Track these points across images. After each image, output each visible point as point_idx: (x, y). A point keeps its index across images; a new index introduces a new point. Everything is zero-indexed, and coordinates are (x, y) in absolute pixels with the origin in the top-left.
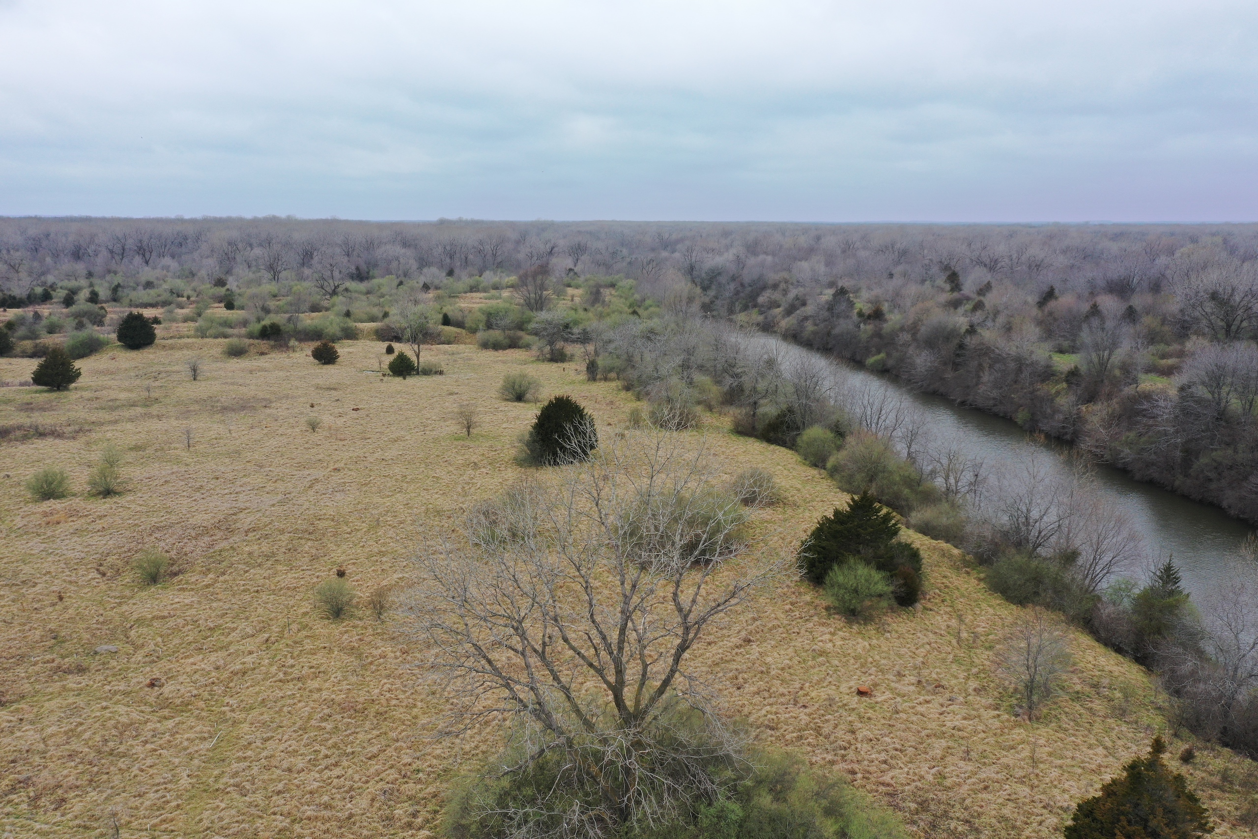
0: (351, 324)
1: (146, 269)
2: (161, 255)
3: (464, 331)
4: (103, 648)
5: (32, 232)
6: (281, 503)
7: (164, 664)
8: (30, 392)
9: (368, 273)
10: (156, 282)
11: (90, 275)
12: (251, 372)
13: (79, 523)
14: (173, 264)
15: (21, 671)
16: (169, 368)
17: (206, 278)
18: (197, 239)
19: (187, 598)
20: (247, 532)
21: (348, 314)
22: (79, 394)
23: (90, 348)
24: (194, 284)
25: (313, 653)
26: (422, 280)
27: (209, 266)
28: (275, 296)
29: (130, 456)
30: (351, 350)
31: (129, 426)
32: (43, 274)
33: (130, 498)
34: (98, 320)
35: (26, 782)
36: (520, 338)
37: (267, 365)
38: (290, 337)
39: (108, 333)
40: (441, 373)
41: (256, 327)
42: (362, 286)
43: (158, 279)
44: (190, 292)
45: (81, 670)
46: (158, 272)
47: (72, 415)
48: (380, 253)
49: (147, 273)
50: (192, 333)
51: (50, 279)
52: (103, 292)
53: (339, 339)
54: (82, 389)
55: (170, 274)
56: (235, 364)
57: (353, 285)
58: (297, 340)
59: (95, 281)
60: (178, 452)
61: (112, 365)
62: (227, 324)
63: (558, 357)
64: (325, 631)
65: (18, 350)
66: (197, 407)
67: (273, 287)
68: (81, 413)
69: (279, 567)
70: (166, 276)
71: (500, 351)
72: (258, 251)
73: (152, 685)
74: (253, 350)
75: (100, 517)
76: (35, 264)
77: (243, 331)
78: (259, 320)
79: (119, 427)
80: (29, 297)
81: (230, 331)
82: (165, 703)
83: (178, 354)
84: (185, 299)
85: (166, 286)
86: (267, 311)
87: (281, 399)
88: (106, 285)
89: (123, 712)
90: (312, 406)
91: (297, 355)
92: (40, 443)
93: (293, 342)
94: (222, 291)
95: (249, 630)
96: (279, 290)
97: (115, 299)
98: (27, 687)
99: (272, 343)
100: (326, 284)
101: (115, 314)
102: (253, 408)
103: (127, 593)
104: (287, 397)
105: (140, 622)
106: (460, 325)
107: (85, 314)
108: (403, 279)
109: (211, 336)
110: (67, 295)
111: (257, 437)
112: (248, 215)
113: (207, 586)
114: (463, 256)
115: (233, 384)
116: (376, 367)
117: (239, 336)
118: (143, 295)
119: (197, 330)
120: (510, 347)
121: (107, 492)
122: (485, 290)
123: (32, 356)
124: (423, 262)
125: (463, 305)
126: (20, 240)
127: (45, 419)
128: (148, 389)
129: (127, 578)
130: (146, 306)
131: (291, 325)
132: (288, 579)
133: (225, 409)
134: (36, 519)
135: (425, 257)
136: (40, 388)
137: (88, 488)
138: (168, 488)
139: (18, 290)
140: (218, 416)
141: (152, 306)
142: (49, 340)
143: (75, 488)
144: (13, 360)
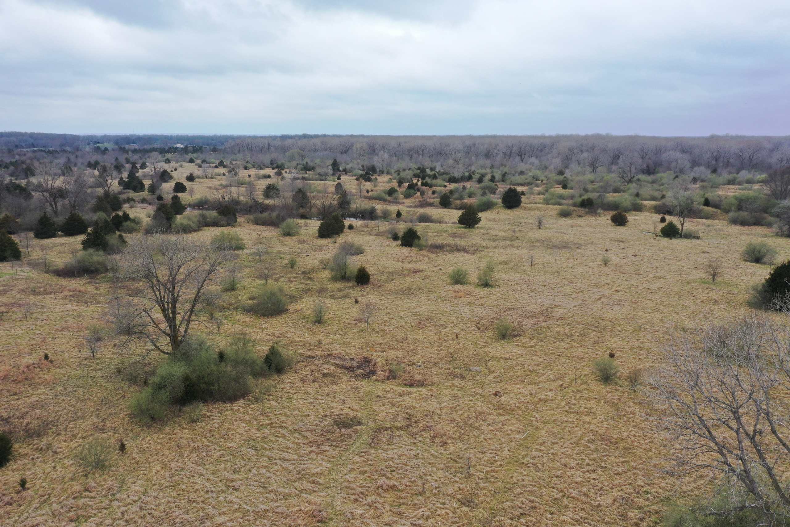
0: (639, 201)
1: (522, 164)
2: (530, 156)
3: (719, 211)
4: (474, 368)
5: (467, 143)
6: (580, 306)
7: (503, 385)
8: (456, 227)
9: (654, 170)
10: (525, 172)
11: (492, 166)
12: (572, 226)
13: (471, 299)
14: (536, 162)
15: (434, 370)
16: (526, 221)
17: (553, 170)
18: (551, 147)
19: (520, 350)
20: (558, 320)
21: (637, 195)
22: (479, 230)
23: (487, 206)
24: (546, 173)
25: (588, 400)
26: (693, 175)
27: (556, 162)
28: (592, 182)
29: (500, 267)
30: (636, 218)
31: (502, 250)
32: (470, 165)
33: (497, 289)
34: (493, 192)
35: (430, 428)
36: (764, 218)
37: (582, 223)
38: (598, 207)
39: (497, 199)
40: (698, 238)
41: (579, 200)
42: (650, 178)
43: (527, 170)
44: (543, 178)
45: (462, 377)
46: (528, 166)
47: (474, 241)
48: (664, 157)
49: (522, 167)
50: (542, 201)
51: (473, 168)
52: (498, 176)
53: (630, 210)
54: (481, 228)
55: (534, 167)
56: (564, 221)
57: (643, 177)
58: (602, 209)
59: (495, 170)
60: (525, 268)
61: (497, 217)
62: (561, 197)
64: (597, 388)
65: (453, 205)
66: (539, 244)
67: (591, 177)
68: (479, 241)
69: (574, 344)
70: (531, 168)
72: (585, 155)
73: (496, 395)
74: (575, 214)
75: (481, 298)
76: (467, 160)
77: (571, 202)
78: (581, 196)
79: (496, 250)
80: (462, 177)
81: (563, 201)
82: (501, 406)
83: (532, 213)
84: (540, 182)
85: (531, 174)
86: (586, 190)
87: (588, 244)
88: (500, 172)
89: (480, 405)
90: (607, 250)
91: (601, 218)
92: (457, 254)
93: (600, 211)
94: (561, 178)
95: (552, 377)
96: (595, 178)
97: (503, 181)
98: (436, 379)
99: (587, 210)
100: (625, 175)
101: (502, 188)
102: (571, 248)
103: (489, 341)
104: (592, 243)
105: (494, 358)
106: (717, 206)
107: (487, 188)
108: (679, 174)
109: (552, 204)
110: (480, 177)
111: (571, 265)
112: (582, 133)
113: (532, 346)
114: (726, 160)
115: (561, 233)
116: (652, 230)
117: (568, 205)
118: (518, 178)
119: (544, 200)
120: (755, 224)
121: (486, 285)
122: (740, 184)
123: (459, 209)
124: (695, 163)
125: (721, 193)
126: (461, 147)
127: (461, 242)
128: (514, 231)
129: (490, 333)
130: (519, 185)
131: (600, 200)
132: (579, 352)
133: (554, 247)
134: (451, 293)
135: (697, 160)
136: (461, 225)
137: (477, 281)
138: (517, 287)
139: (457, 174)
140: (550, 250)
141: (522, 185)
142: (468, 201)
143: (471, 280)
144: (451, 210)
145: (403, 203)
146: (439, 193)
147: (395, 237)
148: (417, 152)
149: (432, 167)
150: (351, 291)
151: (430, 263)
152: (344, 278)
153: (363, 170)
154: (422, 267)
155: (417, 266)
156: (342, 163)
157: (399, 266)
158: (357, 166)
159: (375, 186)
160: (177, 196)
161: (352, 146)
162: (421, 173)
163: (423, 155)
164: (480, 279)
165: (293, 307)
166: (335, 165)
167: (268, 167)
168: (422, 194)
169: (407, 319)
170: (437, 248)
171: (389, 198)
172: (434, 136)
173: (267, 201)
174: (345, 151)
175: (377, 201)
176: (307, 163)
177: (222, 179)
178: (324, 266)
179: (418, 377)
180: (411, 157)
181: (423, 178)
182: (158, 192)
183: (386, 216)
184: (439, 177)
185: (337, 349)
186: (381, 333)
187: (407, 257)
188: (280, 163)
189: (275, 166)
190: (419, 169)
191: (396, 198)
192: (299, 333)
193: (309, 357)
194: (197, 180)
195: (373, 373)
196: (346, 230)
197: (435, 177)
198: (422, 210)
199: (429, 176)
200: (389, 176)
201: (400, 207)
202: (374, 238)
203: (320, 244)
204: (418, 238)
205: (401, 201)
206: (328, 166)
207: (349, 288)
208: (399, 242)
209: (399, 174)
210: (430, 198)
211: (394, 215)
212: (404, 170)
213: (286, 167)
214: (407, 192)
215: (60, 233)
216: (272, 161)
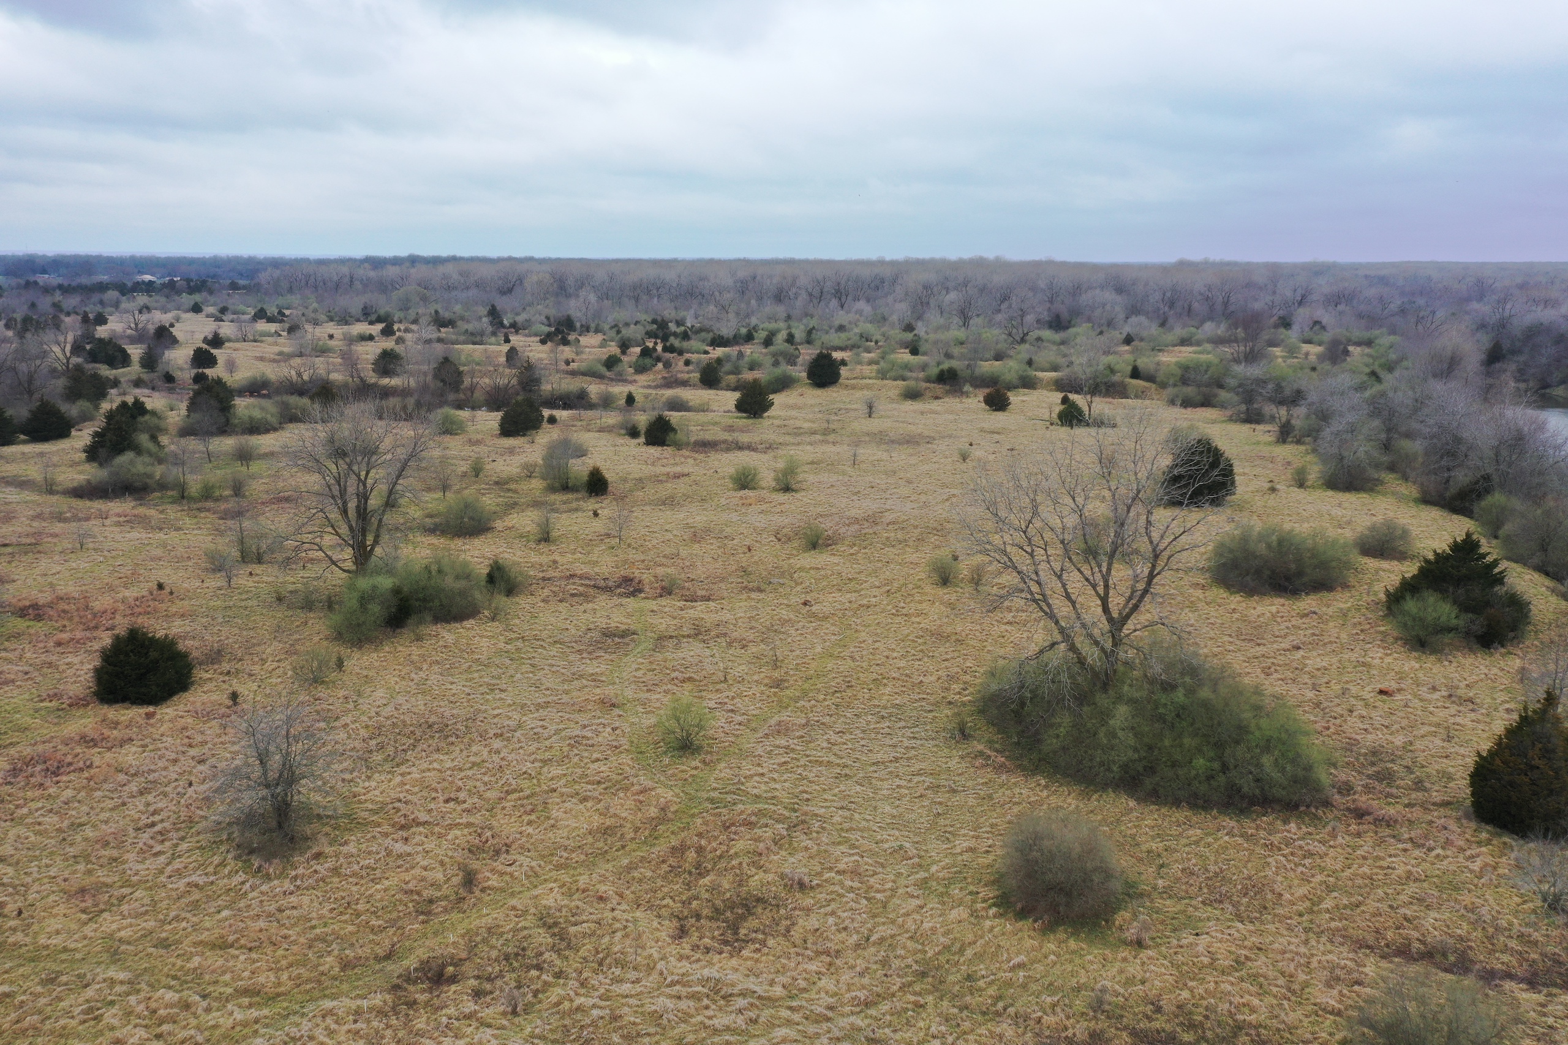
0: (1033, 373)
1: (841, 312)
2: (856, 299)
3: (1152, 385)
4: (775, 580)
5: (742, 274)
6: (921, 508)
7: (814, 595)
8: (731, 418)
9: (1069, 322)
10: (848, 326)
11: (789, 317)
12: (922, 413)
13: (764, 507)
14: (867, 309)
15: (721, 585)
16: (849, 406)
17: (897, 323)
18: (894, 281)
19: (835, 559)
20: (888, 525)
21: (1030, 363)
22: (771, 421)
23: (783, 384)
24: (883, 329)
25: (920, 602)
26: (1127, 329)
27: (901, 310)
28: (962, 343)
29: (806, 468)
30: (1024, 398)
31: (809, 447)
32: (748, 316)
33: (803, 493)
34: (792, 360)
35: (725, 635)
36: (1216, 396)
37: (939, 408)
38: (966, 381)
39: (799, 372)
40: (1114, 426)
41: (934, 371)
42: (1057, 337)
43: (850, 323)
44: (879, 337)
45: (760, 590)
46: (852, 316)
47: (765, 437)
48: (1085, 299)
49: (841, 317)
50: (874, 374)
51: (754, 321)
52: (799, 334)
53: (1016, 387)
54: (773, 417)
55: (862, 319)
56: (910, 406)
57: (1047, 334)
58: (972, 385)
59: (793, 323)
60: (845, 468)
61: (800, 401)
62: (907, 367)
63: (1252, 418)
64: (933, 592)
65: (723, 384)
66: (867, 439)
67: (961, 334)
68: (771, 436)
69: (907, 549)
70: (858, 320)
71: (1189, 409)
72: (953, 296)
73: (805, 604)
74: (928, 394)
75: (780, 504)
76: (743, 306)
77: (921, 375)
78: (939, 364)
79: (800, 448)
80: (735, 336)
81: (909, 374)
82: (814, 615)
83: (858, 394)
84: (873, 344)
85: (857, 330)
86: (948, 356)
87: (944, 437)
88: (802, 327)
89: (785, 613)
90: (971, 445)
91: (970, 400)
92: (739, 454)
93: (967, 388)
94: (909, 336)
95: (877, 584)
96: (967, 337)
97: (809, 342)
98: (725, 594)
99: (948, 387)
100: (1014, 331)
101: (807, 354)
102: (918, 443)
103: (794, 552)
104: (950, 436)
105: (801, 569)
106: (1150, 379)
107: (782, 353)
108: (1104, 328)
109: (890, 379)
110: (768, 336)
111: (913, 462)
113: (852, 554)
114: (1186, 306)
115: (903, 422)
116: (1046, 416)
117: (917, 379)
118: (835, 338)
119: (878, 372)
120: (1203, 405)
121: (787, 489)
122: (1198, 343)
123: (735, 389)
124: (1133, 310)
125: (1164, 359)
126: (729, 282)
127: (744, 438)
128: (828, 422)
129: (796, 544)
130: (837, 349)
131: (969, 371)
132: (914, 557)
133: (893, 442)
134: (735, 501)
135: (1139, 305)
136: (740, 415)
137: (773, 484)
138: (834, 490)
139: (726, 331)
140: (884, 446)
141: (842, 349)
142: (748, 376)
143: (763, 484)
144: (720, 392)
145: (635, 381)
146: (699, 362)
147: (633, 433)
148: (649, 292)
149: (678, 318)
150: (581, 503)
151: (697, 465)
152: (566, 488)
153: (549, 325)
154: (686, 471)
155: (678, 469)
156: (506, 313)
157: (648, 470)
158: (539, 315)
159: (577, 354)
160: (203, 374)
161: (520, 280)
162: (660, 329)
163: (659, 296)
164: (777, 480)
165: (499, 524)
166: (494, 314)
167: (358, 320)
168: (667, 365)
169: (675, 532)
170: (705, 446)
171: (608, 374)
172: (675, 261)
173: (385, 381)
174: (507, 290)
175: (588, 378)
176: (436, 312)
177: (276, 344)
178: (529, 472)
179: (700, 593)
180: (637, 299)
181: (665, 339)
182: (161, 368)
183: (606, 402)
184: (693, 337)
185: (581, 569)
186: (641, 549)
187: (659, 459)
188: (382, 312)
189: (373, 317)
190: (654, 321)
191: (620, 374)
192: (519, 553)
193: (544, 579)
194: (227, 344)
195: (640, 591)
196: (545, 425)
197: (685, 336)
198: (669, 393)
199: (675, 334)
200: (599, 337)
201: (633, 388)
202: (597, 435)
203: (507, 446)
204: (674, 430)
205: (629, 378)
206: (480, 318)
207: (577, 499)
208: (642, 440)
209: (619, 332)
210: (682, 372)
211: (623, 402)
212: (627, 325)
213: (395, 319)
214: (641, 361)
215: (22, 437)
216: (365, 308)
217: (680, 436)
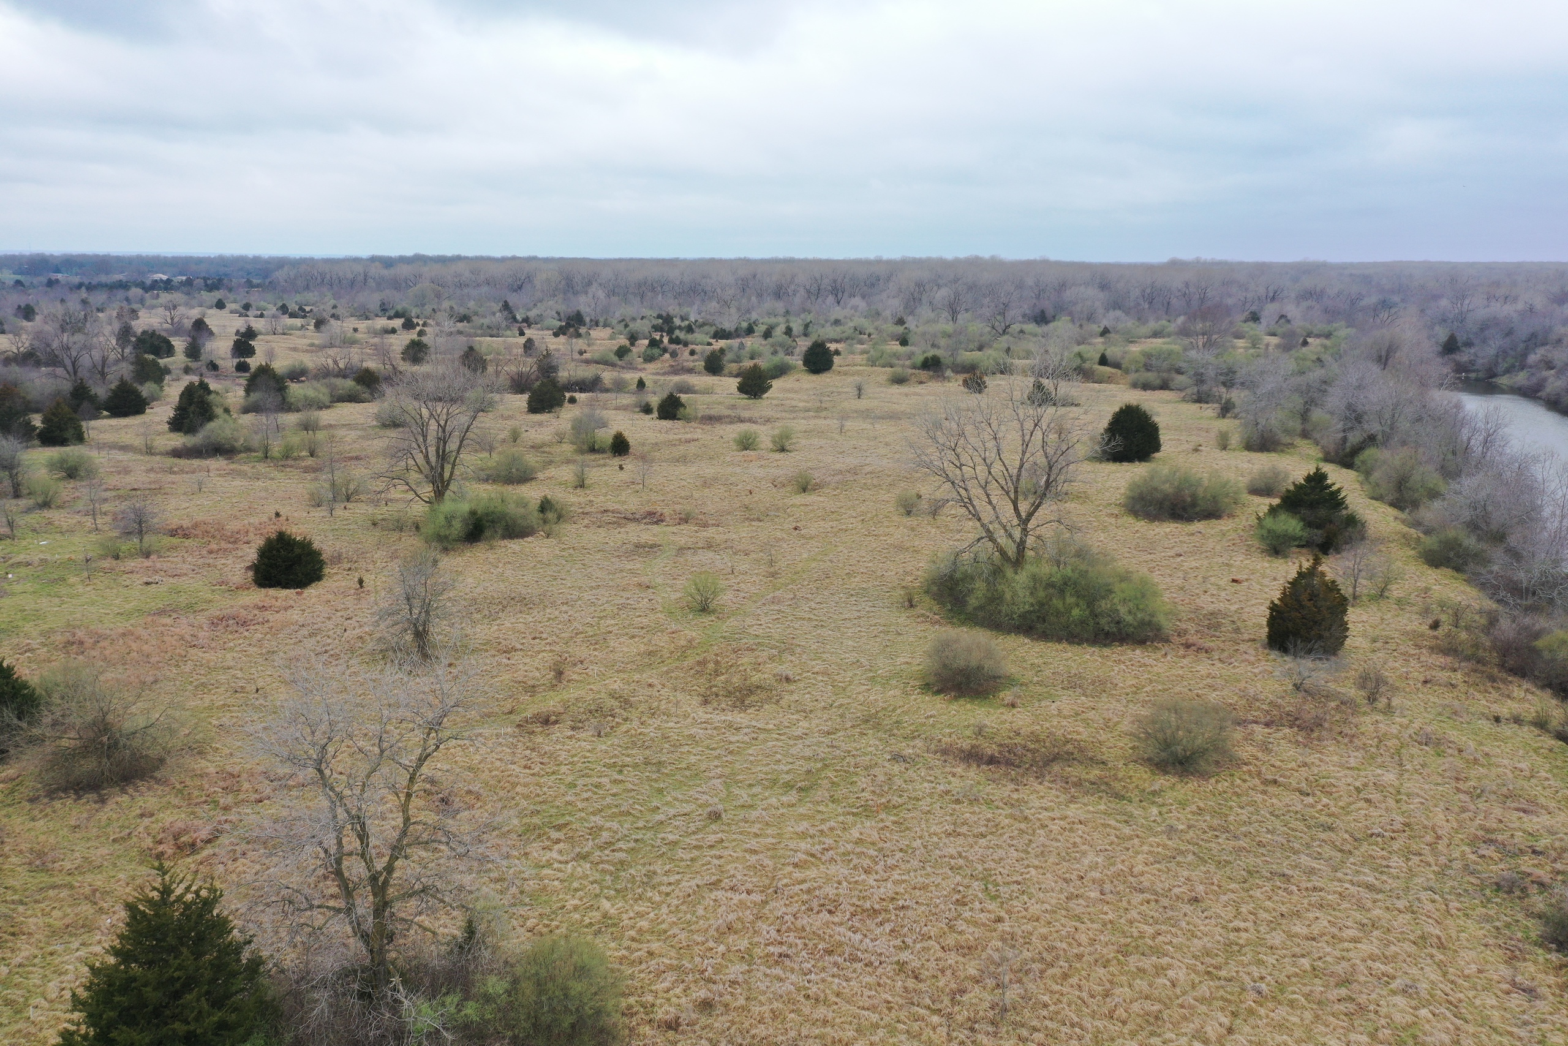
0: (1010, 361)
1: (837, 308)
2: (852, 295)
4: (771, 514)
5: (742, 272)
7: (803, 523)
8: (734, 398)
9: (1052, 317)
10: (843, 320)
11: (787, 312)
12: (907, 395)
13: (763, 463)
14: (862, 304)
15: (728, 517)
16: (840, 389)
17: (889, 317)
18: (889, 279)
19: (821, 499)
20: (866, 474)
21: (1008, 352)
22: (769, 401)
23: (781, 371)
24: (876, 323)
25: (888, 527)
26: (1105, 323)
27: (892, 305)
28: (948, 335)
29: (800, 435)
30: (1000, 382)
31: (803, 421)
32: (748, 311)
33: (796, 453)
34: (789, 350)
35: (732, 547)
36: (1173, 380)
37: (922, 391)
38: (948, 368)
39: (797, 361)
40: (1077, 405)
41: (920, 359)
42: (1039, 330)
43: (845, 317)
44: (872, 330)
45: (759, 520)
46: (847, 312)
47: (764, 413)
49: (837, 312)
50: (864, 362)
51: (754, 316)
52: (797, 327)
53: (993, 373)
54: (771, 398)
55: (857, 314)
56: (896, 389)
57: (1030, 327)
58: (952, 371)
59: (792, 318)
60: (833, 435)
61: (797, 385)
62: (895, 356)
64: (899, 520)
65: (726, 371)
66: (855, 414)
67: (949, 327)
68: (769, 412)
69: (881, 491)
70: (853, 315)
71: (1148, 392)
72: (943, 292)
73: (796, 529)
74: (914, 379)
75: (777, 461)
76: (743, 301)
77: (908, 363)
78: (924, 352)
79: (795, 421)
80: (736, 330)
81: (897, 362)
82: (803, 536)
83: (850, 379)
84: (866, 336)
85: (851, 324)
86: (934, 346)
87: (923, 414)
88: (800, 321)
89: (779, 534)
91: (950, 384)
92: (741, 425)
93: (949, 373)
94: (900, 329)
95: (854, 515)
96: (954, 330)
97: (805, 334)
98: (731, 523)
99: (931, 373)
100: (998, 324)
101: (804, 344)
102: (899, 418)
103: (788, 494)
105: (793, 506)
106: (1117, 365)
107: (781, 345)
108: (1084, 322)
109: (879, 366)
110: (767, 329)
111: (893, 431)
113: (835, 495)
115: (888, 402)
116: (1018, 398)
117: (903, 366)
118: (830, 331)
119: (869, 360)
120: (1161, 388)
121: (782, 450)
122: (1168, 335)
123: (736, 376)
124: (1113, 305)
125: (1134, 349)
126: (730, 279)
127: (746, 414)
128: (821, 402)
129: (789, 488)
130: (831, 340)
131: (951, 359)
132: (886, 497)
133: (877, 417)
134: (739, 458)
135: (1119, 300)
136: (741, 396)
137: (771, 446)
138: (822, 451)
139: (728, 325)
140: (869, 420)
141: (837, 341)
142: (749, 364)
143: (762, 446)
144: (723, 378)
145: (644, 369)
146: (702, 354)
147: (647, 410)
148: (653, 289)
149: (682, 314)
150: (608, 460)
151: (705, 433)
152: (593, 450)
153: (560, 320)
154: (695, 437)
155: (688, 436)
156: (518, 308)
157: (662, 437)
158: (551, 309)
159: (589, 345)
160: (245, 362)
161: (529, 278)
162: (666, 324)
163: (663, 293)
164: (774, 443)
165: (541, 475)
166: (507, 309)
167: (378, 315)
168: (674, 355)
169: (689, 481)
170: (711, 419)
171: (619, 362)
172: (678, 260)
173: (416, 369)
174: (517, 288)
175: (602, 366)
176: (452, 308)
177: (305, 337)
178: (560, 439)
179: (711, 522)
180: (642, 296)
181: (670, 332)
182: (204, 357)
183: (620, 387)
184: (697, 330)
185: (612, 506)
186: (661, 492)
187: (671, 429)
188: (398, 308)
189: (391, 313)
190: (659, 316)
191: (631, 362)
192: (561, 494)
193: (583, 513)
194: (259, 337)
195: (663, 521)
196: (566, 404)
197: (690, 329)
198: (677, 378)
199: (680, 328)
200: (609, 331)
201: (643, 375)
202: (614, 412)
203: (536, 420)
204: (683, 407)
205: (639, 366)
206: (495, 313)
207: (604, 458)
208: (655, 415)
209: (626, 326)
210: (688, 361)
211: (634, 386)
212: (634, 319)
213: (413, 315)
214: (649, 352)
215: (105, 413)
216: (383, 304)
217: (688, 410)
